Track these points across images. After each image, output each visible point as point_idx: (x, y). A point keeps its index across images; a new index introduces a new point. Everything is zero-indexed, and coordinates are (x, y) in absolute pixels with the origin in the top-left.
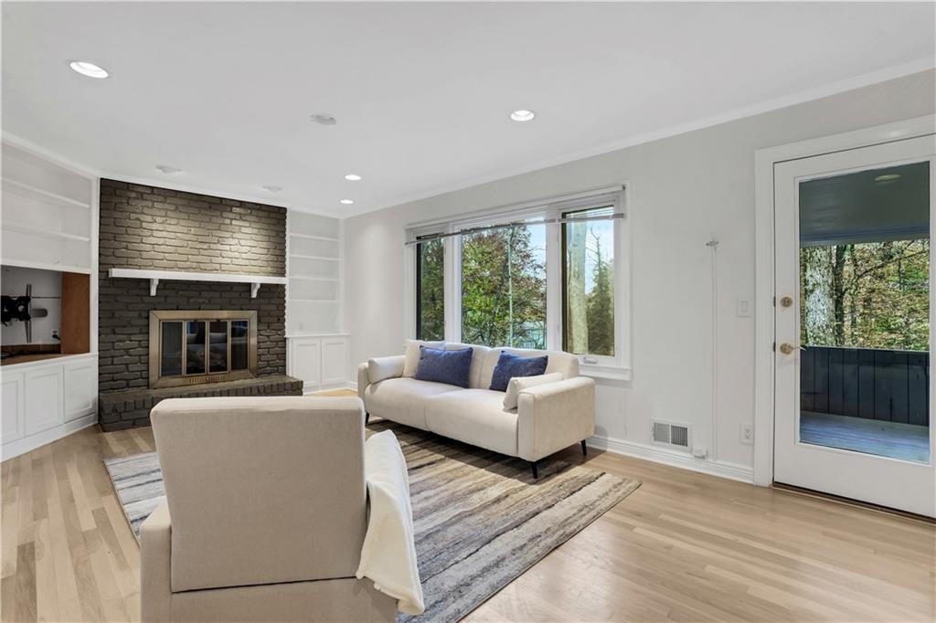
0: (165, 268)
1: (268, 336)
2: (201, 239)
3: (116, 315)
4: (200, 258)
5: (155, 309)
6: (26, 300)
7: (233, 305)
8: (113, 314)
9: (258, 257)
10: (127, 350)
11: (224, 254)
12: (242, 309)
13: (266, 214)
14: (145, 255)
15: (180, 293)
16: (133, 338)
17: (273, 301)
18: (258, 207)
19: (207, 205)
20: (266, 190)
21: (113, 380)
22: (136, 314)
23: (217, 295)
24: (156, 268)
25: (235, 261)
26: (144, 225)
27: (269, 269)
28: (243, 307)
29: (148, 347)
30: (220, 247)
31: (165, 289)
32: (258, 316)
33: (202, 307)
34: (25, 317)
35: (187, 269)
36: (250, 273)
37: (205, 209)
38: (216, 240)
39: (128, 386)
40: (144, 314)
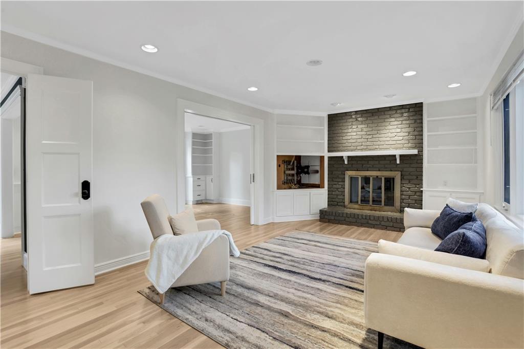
0: (352, 150)
1: (409, 188)
2: (368, 133)
3: (334, 173)
4: (368, 143)
5: (348, 170)
6: (308, 167)
7: (386, 168)
8: (332, 173)
9: (401, 138)
10: (337, 189)
11: (381, 139)
12: (391, 171)
13: (407, 110)
14: (344, 145)
15: (359, 162)
16: (340, 183)
17: (412, 166)
18: (401, 107)
19: (371, 114)
20: (386, 98)
21: (333, 201)
22: (340, 173)
23: (377, 162)
24: (348, 150)
25: (387, 143)
26: (343, 131)
27: (410, 145)
28: (392, 170)
29: (344, 188)
30: (378, 135)
31: (352, 160)
32: (401, 175)
33: (369, 169)
34: (308, 173)
35: (362, 150)
36: (396, 148)
37: (370, 117)
38: (376, 132)
39: (337, 205)
40: (343, 172)
